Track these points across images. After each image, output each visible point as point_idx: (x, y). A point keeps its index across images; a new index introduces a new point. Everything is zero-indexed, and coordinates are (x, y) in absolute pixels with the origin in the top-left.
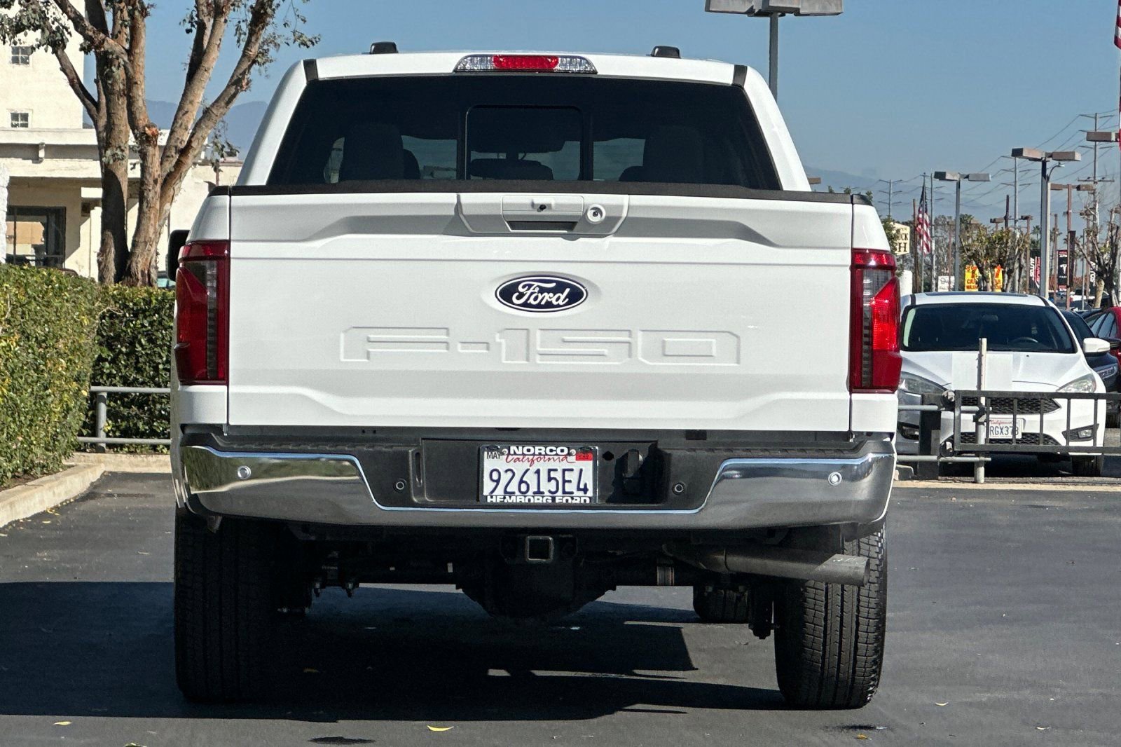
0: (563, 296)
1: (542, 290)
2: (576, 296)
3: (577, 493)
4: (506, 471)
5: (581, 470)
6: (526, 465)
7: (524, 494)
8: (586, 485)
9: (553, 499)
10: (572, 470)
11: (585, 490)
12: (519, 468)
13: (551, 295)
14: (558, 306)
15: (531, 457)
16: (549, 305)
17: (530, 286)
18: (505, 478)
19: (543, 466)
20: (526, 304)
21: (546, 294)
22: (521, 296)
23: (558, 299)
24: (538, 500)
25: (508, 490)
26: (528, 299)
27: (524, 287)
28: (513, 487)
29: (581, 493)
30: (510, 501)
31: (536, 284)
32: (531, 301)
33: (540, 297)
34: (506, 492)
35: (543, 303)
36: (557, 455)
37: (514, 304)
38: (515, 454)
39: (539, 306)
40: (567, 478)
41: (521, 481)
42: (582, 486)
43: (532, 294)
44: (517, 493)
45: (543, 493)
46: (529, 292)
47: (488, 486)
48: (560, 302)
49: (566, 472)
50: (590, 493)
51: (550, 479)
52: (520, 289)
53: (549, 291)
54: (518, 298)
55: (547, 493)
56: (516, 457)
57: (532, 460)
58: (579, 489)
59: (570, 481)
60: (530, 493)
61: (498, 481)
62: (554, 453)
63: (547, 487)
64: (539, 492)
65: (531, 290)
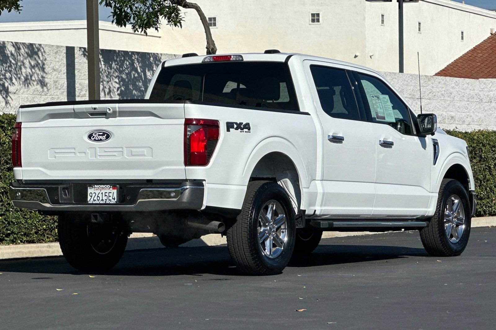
0: (104, 137)
1: (99, 135)
2: (108, 137)
3: (112, 200)
4: (94, 193)
5: (113, 193)
6: (99, 191)
7: (98, 200)
8: (114, 197)
9: (106, 202)
10: (111, 193)
11: (114, 199)
12: (97, 192)
13: (101, 136)
14: (103, 140)
15: (100, 189)
16: (101, 140)
17: (96, 134)
18: (94, 195)
19: (103, 191)
20: (95, 140)
21: (100, 136)
22: (94, 137)
23: (103, 138)
24: (102, 202)
25: (94, 199)
26: (95, 138)
27: (94, 134)
28: (95, 198)
29: (113, 200)
30: (94, 203)
31: (98, 133)
32: (96, 139)
33: (98, 137)
34: (94, 200)
35: (99, 139)
36: (107, 188)
37: (91, 139)
38: (96, 188)
39: (98, 140)
40: (110, 195)
41: (98, 196)
42: (114, 198)
43: (96, 136)
44: (97, 200)
45: (103, 200)
46: (95, 136)
47: (89, 198)
48: (104, 139)
49: (110, 193)
50: (116, 200)
51: (105, 196)
52: (93, 135)
53: (100, 135)
54: (93, 138)
55: (105, 200)
56: (96, 189)
57: (101, 190)
58: (113, 199)
59: (110, 196)
60: (100, 200)
61: (91, 196)
62: (106, 187)
63: (104, 198)
64: (102, 200)
65: (96, 135)
